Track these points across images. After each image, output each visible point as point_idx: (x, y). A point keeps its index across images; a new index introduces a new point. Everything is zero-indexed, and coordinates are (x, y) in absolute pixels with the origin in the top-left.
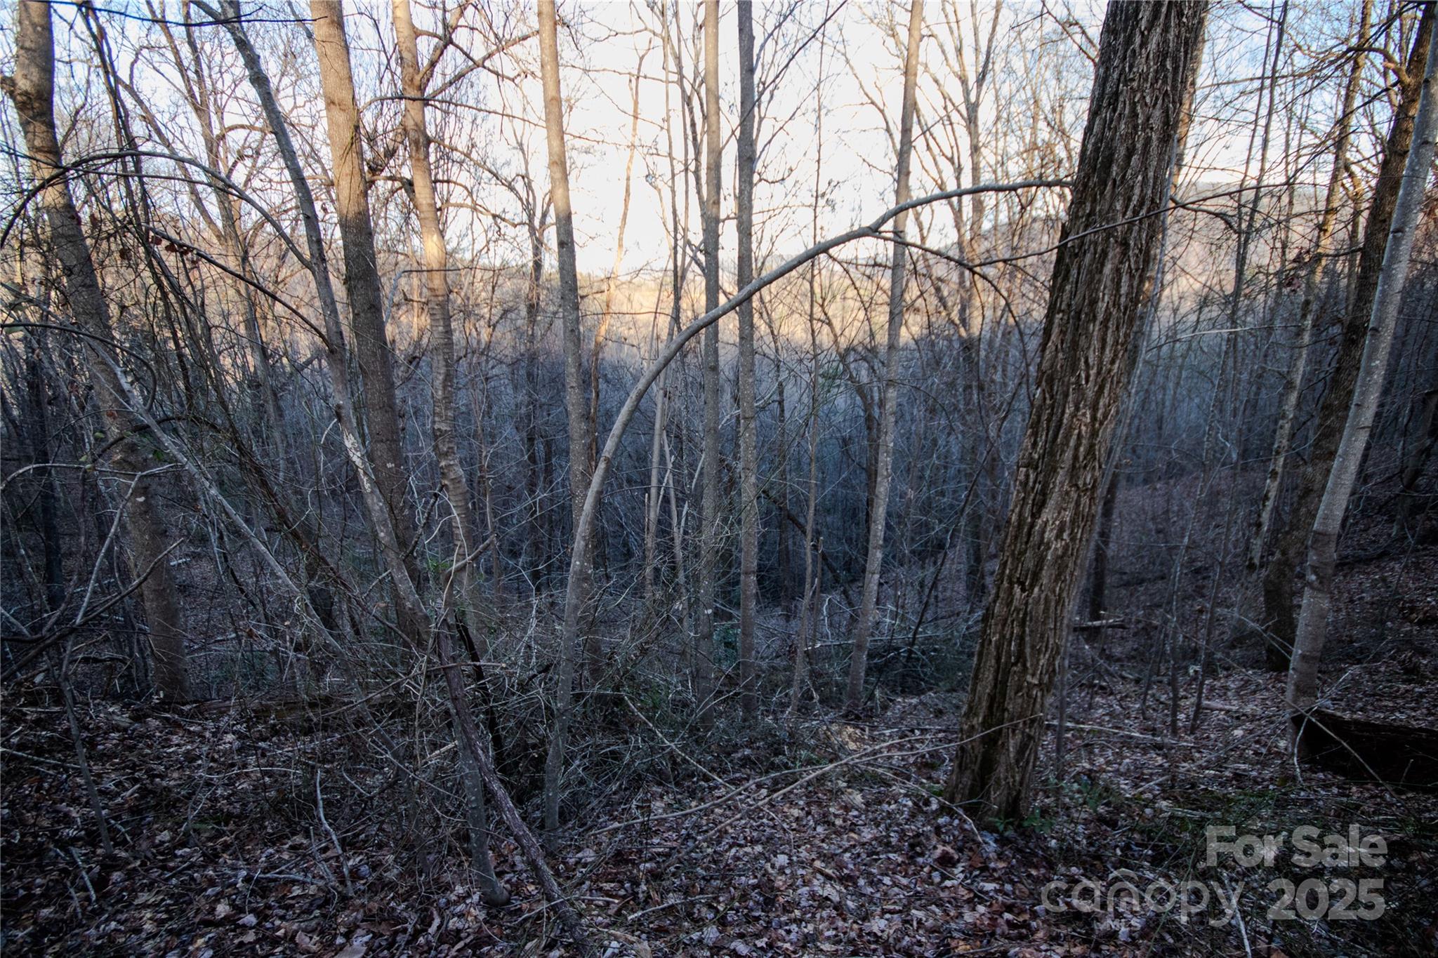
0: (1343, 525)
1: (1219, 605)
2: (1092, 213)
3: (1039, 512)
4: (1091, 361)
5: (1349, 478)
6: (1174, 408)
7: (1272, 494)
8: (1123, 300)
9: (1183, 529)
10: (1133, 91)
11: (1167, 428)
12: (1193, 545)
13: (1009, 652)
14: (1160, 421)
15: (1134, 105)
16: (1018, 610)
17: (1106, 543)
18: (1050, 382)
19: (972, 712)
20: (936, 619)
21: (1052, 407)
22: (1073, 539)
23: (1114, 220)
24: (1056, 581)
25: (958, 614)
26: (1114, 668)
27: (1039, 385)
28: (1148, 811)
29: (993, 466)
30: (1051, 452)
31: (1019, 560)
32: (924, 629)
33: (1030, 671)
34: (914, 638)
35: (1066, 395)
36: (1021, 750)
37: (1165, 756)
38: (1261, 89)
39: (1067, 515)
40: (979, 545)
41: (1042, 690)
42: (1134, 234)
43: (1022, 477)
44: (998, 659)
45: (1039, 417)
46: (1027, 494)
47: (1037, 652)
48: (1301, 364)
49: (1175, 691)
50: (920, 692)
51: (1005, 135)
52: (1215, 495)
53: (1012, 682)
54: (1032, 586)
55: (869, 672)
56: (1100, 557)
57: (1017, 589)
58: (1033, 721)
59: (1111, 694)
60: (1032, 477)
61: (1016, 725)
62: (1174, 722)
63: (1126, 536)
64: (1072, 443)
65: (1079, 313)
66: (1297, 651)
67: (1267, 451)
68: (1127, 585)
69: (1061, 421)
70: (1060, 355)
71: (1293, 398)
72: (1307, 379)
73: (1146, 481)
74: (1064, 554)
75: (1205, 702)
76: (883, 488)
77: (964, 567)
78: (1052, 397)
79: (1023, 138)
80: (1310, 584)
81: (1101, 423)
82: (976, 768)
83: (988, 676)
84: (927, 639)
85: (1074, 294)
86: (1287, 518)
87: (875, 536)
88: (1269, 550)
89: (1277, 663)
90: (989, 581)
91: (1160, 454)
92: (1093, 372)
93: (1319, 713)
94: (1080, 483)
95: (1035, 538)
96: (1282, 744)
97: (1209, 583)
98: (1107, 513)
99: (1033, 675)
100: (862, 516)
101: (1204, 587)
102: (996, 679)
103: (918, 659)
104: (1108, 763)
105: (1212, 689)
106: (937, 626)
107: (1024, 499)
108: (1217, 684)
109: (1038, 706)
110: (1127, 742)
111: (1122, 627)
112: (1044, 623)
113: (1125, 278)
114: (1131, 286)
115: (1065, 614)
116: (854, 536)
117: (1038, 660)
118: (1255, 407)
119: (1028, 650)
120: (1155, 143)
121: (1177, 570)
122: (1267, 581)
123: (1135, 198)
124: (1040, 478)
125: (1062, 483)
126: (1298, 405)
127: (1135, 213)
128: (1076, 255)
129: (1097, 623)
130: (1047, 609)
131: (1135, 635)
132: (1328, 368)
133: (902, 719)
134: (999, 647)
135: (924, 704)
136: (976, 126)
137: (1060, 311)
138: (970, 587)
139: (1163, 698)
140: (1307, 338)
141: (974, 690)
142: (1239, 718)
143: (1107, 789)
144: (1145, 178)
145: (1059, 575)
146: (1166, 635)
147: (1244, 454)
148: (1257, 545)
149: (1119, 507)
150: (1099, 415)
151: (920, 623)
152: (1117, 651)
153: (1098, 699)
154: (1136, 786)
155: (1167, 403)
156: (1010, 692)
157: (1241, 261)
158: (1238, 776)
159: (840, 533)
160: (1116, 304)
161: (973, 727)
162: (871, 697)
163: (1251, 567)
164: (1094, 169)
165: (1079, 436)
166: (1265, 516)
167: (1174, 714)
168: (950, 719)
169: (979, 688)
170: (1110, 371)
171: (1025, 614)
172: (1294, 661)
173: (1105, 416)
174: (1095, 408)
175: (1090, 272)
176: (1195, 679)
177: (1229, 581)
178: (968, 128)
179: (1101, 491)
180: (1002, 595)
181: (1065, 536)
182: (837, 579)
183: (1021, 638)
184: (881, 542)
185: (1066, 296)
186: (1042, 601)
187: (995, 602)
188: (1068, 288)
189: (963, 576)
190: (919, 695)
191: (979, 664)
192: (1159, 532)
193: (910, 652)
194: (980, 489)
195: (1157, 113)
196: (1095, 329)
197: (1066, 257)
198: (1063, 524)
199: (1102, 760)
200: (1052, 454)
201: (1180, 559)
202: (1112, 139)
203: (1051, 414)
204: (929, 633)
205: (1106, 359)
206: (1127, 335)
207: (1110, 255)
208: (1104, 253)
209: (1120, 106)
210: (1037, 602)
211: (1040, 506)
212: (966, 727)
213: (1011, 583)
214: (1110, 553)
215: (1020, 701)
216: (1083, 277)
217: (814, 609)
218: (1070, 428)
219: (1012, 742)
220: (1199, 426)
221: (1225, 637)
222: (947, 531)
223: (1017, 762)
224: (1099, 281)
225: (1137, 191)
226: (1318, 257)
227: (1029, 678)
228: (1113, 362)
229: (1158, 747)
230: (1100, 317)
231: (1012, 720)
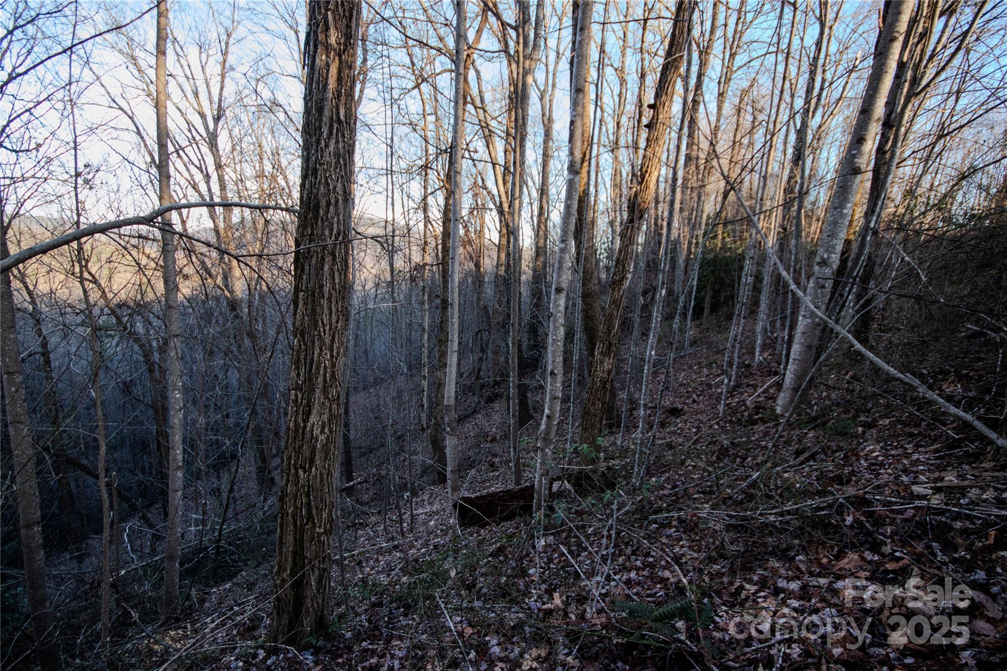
0: (456, 399)
1: (412, 454)
2: (312, 234)
3: (308, 418)
4: (325, 321)
5: (454, 376)
6: (372, 344)
7: (426, 388)
8: (337, 286)
9: (388, 414)
10: (325, 171)
11: (370, 355)
12: (395, 423)
13: (302, 517)
14: (366, 352)
15: (326, 178)
16: (303, 486)
17: (348, 431)
18: (302, 334)
19: (281, 568)
20: (237, 514)
21: (306, 350)
22: (331, 432)
23: (325, 240)
24: (325, 461)
25: (255, 505)
26: (366, 509)
27: (295, 337)
28: (398, 587)
29: (266, 392)
30: (310, 379)
31: (299, 452)
32: (228, 526)
33: (318, 525)
34: (220, 535)
35: (313, 343)
36: (319, 583)
37: (401, 551)
38: (387, 174)
39: (325, 417)
40: (263, 449)
41: (327, 535)
42: (338, 250)
43: (293, 397)
44: (295, 524)
45: (299, 357)
46: (298, 408)
47: (320, 511)
48: (427, 318)
49: (400, 511)
50: (230, 577)
51: (241, 162)
52: (400, 392)
53: (306, 537)
54: (310, 468)
55: (182, 576)
56: (347, 440)
57: (301, 472)
58: (324, 558)
59: (367, 525)
60: (300, 396)
61: (314, 566)
62: (402, 529)
63: (358, 423)
64: (321, 372)
65: (313, 293)
66: (449, 469)
67: (419, 366)
68: (364, 454)
69: (312, 359)
70: (306, 318)
71: (426, 336)
72: (430, 326)
73: (365, 389)
74: (327, 442)
75: (415, 512)
76: (176, 419)
77: (253, 469)
78: (305, 344)
79: (254, 167)
80: (447, 433)
81: (337, 359)
82: (290, 608)
83: (290, 538)
84: (231, 532)
85: (309, 281)
86: (434, 400)
87: (175, 459)
88: (429, 418)
89: (442, 480)
90: (276, 474)
91: (369, 372)
92: (327, 328)
93: (463, 499)
94: (330, 396)
95: (308, 436)
96: (451, 521)
97: (405, 443)
98: (347, 412)
99: (320, 527)
100: (153, 446)
101: (403, 446)
102: (295, 538)
103: (226, 551)
104: (372, 569)
105: (417, 503)
106: (238, 521)
107: (296, 411)
108: (419, 500)
109: (326, 547)
110: (380, 551)
111: (366, 482)
112: (322, 490)
113: (336, 274)
114: (340, 279)
115: (334, 480)
116: (147, 465)
117: (322, 516)
118: (410, 341)
119: (314, 511)
120: (341, 202)
121: (389, 439)
122: (431, 436)
123: (335, 230)
124: (305, 396)
125: (319, 398)
126: (429, 341)
127: (337, 239)
128: (307, 258)
129: (351, 484)
130: (322, 480)
131: (374, 484)
132: (438, 321)
133: (220, 603)
134: (294, 515)
135: (237, 584)
136: (218, 150)
137: (302, 291)
138: (261, 481)
139: (394, 518)
140: (427, 307)
141: (281, 553)
142: (430, 515)
143: (374, 585)
144: (338, 219)
145: (326, 456)
146: (390, 480)
147: (410, 368)
148: (424, 416)
149: (352, 407)
150: (335, 354)
151: (224, 521)
152: (365, 498)
153: (360, 532)
154: (389, 575)
155: (368, 341)
156: (307, 544)
157: (391, 265)
158: (436, 547)
159: (131, 465)
160: (334, 288)
161: (284, 579)
162: (188, 597)
163: (423, 429)
164: (310, 210)
165: (325, 366)
166: (425, 400)
167: (401, 525)
168: (263, 586)
169: (284, 549)
170: (336, 327)
171: (309, 487)
172: (449, 475)
173: (338, 354)
174: (332, 350)
175: (316, 269)
176: (408, 501)
177: (414, 440)
178: (211, 150)
179: (342, 399)
180: (291, 479)
181: (326, 431)
182: (133, 508)
183: (309, 504)
184: (180, 464)
185: (304, 281)
186: (318, 476)
187: (287, 485)
188: (305, 277)
189: (254, 476)
190: (231, 580)
191: (281, 533)
192: (376, 418)
193: (218, 547)
194: (259, 409)
195: (339, 186)
196: (324, 302)
197: (300, 260)
198: (324, 423)
199: (368, 569)
200: (310, 380)
201: (390, 432)
202: (317, 194)
203: (306, 355)
204: (233, 527)
205: (334, 321)
206: (342, 307)
207: (327, 260)
208: (323, 259)
209: (319, 177)
210: (315, 477)
211: (308, 414)
212: (278, 582)
213: (296, 469)
214: (352, 437)
215: (314, 548)
216: (312, 271)
217: (115, 539)
218: (319, 363)
219: (312, 578)
220: (386, 354)
221: (418, 472)
222: (237, 444)
223: (318, 590)
224: (323, 275)
225: (335, 226)
226: (426, 264)
227: (318, 530)
228: (337, 322)
229: (396, 547)
230: (326, 296)
231: (310, 563)
